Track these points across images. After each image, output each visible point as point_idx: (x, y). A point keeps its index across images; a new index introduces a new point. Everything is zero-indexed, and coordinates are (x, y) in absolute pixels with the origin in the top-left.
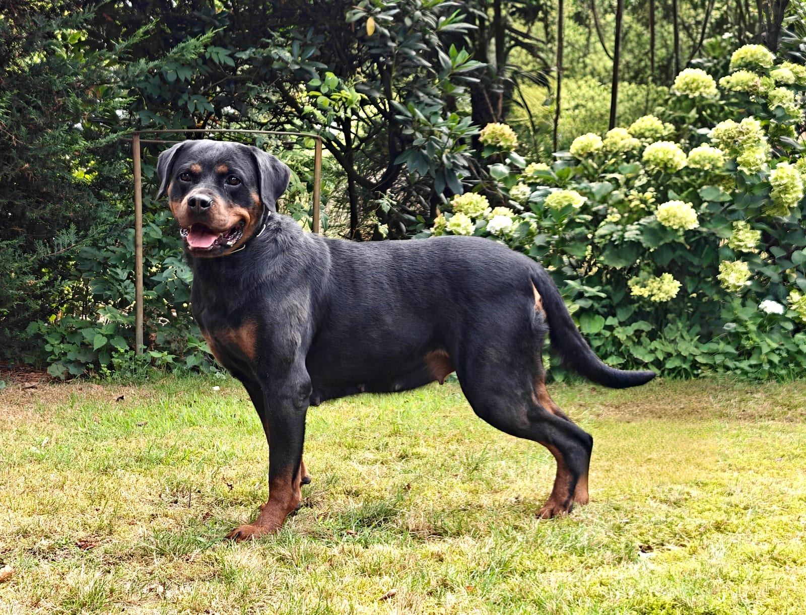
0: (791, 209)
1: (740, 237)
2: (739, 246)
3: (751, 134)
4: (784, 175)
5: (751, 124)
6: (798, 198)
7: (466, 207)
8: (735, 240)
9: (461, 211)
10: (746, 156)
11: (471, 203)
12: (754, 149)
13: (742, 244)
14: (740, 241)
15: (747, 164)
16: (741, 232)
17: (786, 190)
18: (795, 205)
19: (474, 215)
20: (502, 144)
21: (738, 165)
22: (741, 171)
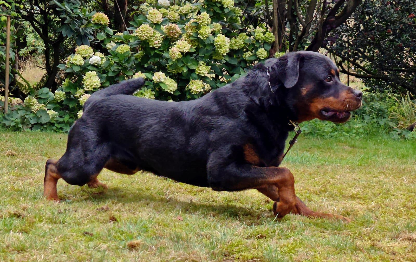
0: (224, 56)
1: (200, 69)
2: (200, 73)
3: (205, 20)
4: (219, 40)
5: (205, 15)
6: (226, 51)
7: (81, 52)
8: (198, 70)
9: (79, 53)
10: (202, 30)
11: (84, 50)
12: (205, 27)
13: (201, 72)
14: (201, 71)
15: (201, 34)
16: (201, 67)
17: (220, 47)
18: (225, 54)
19: (85, 56)
20: (102, 23)
21: (198, 34)
22: (199, 37)
